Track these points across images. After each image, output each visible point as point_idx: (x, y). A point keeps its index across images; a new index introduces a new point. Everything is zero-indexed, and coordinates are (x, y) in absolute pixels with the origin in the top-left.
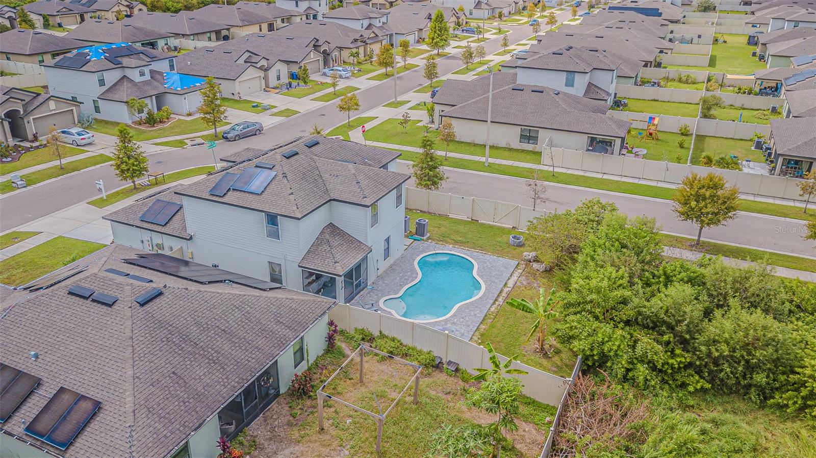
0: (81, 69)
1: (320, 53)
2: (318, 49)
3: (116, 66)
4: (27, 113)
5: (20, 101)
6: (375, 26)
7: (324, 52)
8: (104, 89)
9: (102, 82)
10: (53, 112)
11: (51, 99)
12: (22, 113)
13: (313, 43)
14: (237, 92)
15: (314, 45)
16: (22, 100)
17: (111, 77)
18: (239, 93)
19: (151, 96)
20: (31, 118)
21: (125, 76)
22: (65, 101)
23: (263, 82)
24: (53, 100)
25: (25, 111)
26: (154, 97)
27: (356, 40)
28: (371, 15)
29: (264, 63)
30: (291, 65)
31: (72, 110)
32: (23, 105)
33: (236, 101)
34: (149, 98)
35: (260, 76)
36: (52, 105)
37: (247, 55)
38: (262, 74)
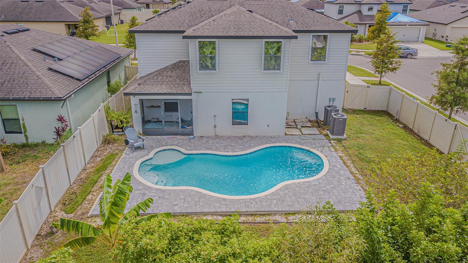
0: (334, 2)
3: (355, 3)
8: (341, 16)
9: (341, 12)
14: (446, 35)
19: (366, 24)
21: (360, 11)
26: (368, 25)
33: (442, 42)
34: (364, 25)
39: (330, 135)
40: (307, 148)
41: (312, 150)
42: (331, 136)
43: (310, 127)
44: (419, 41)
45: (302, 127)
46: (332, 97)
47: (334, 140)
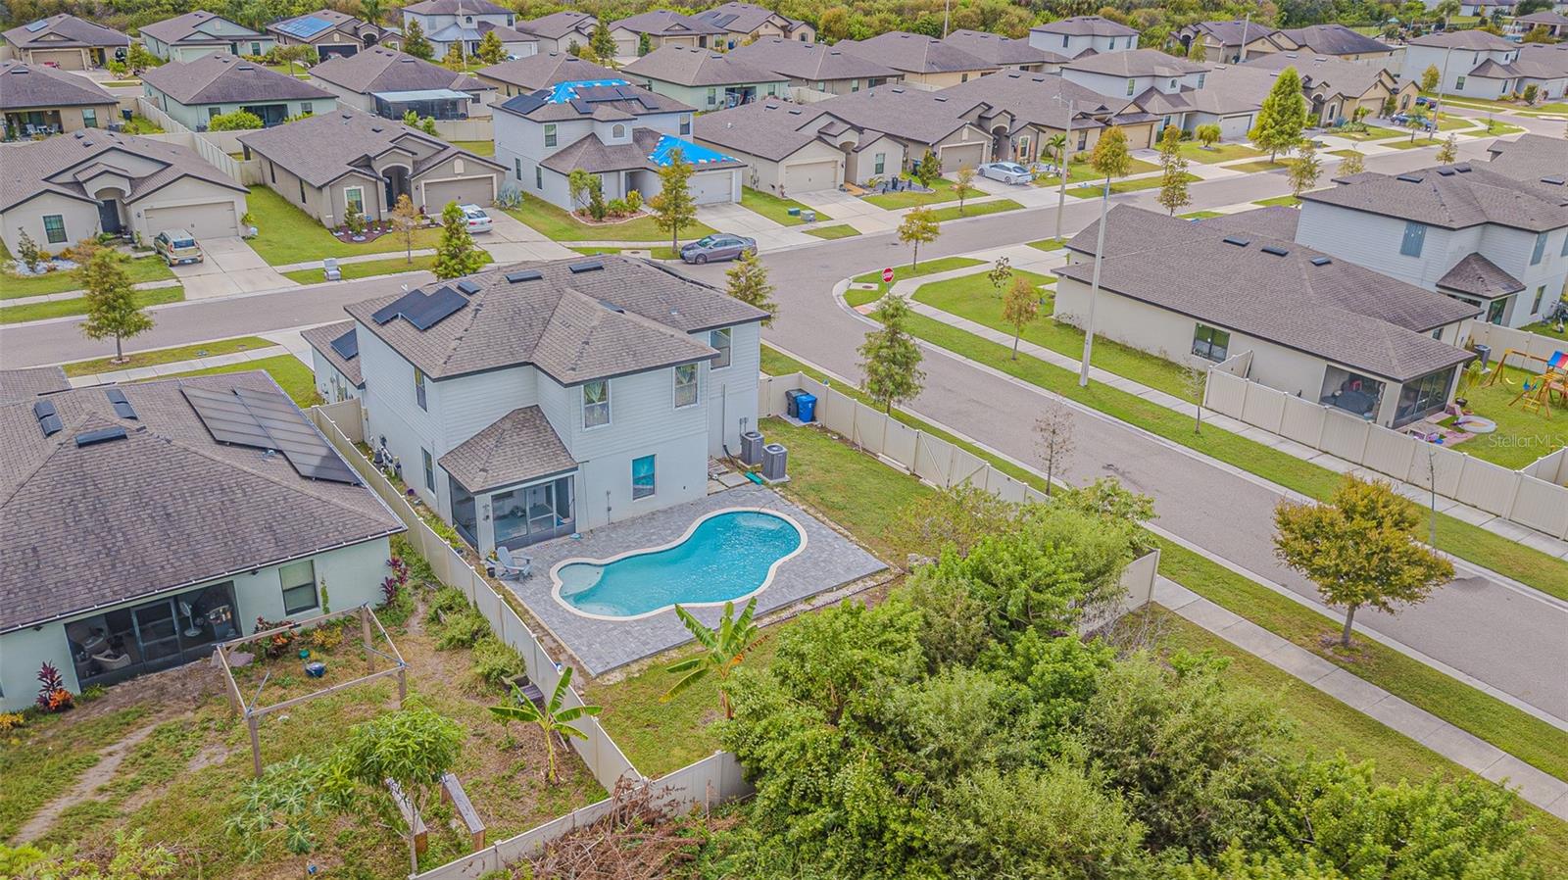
0: (528, 116)
1: (989, 133)
2: (986, 124)
3: (580, 117)
4: (417, 172)
5: (410, 155)
6: (1161, 94)
7: (998, 131)
8: (553, 151)
9: (551, 140)
10: (459, 178)
11: (459, 157)
12: (410, 172)
13: (979, 111)
14: (780, 184)
15: (980, 116)
16: (414, 154)
17: (569, 133)
18: (782, 186)
19: (618, 171)
20: (423, 182)
21: (593, 135)
22: (480, 162)
23: (841, 172)
24: (461, 158)
25: (414, 170)
26: (623, 173)
27: (1085, 116)
28: (1159, 70)
29: (853, 137)
30: (912, 147)
31: (491, 178)
32: (415, 163)
33: (775, 199)
34: (616, 173)
35: (836, 162)
36: (459, 166)
37: (825, 121)
38: (841, 157)
39: (768, 480)
40: (758, 509)
41: (763, 510)
42: (771, 482)
43: (727, 472)
44: (734, 200)
45: (719, 474)
46: (742, 417)
47: (777, 486)
